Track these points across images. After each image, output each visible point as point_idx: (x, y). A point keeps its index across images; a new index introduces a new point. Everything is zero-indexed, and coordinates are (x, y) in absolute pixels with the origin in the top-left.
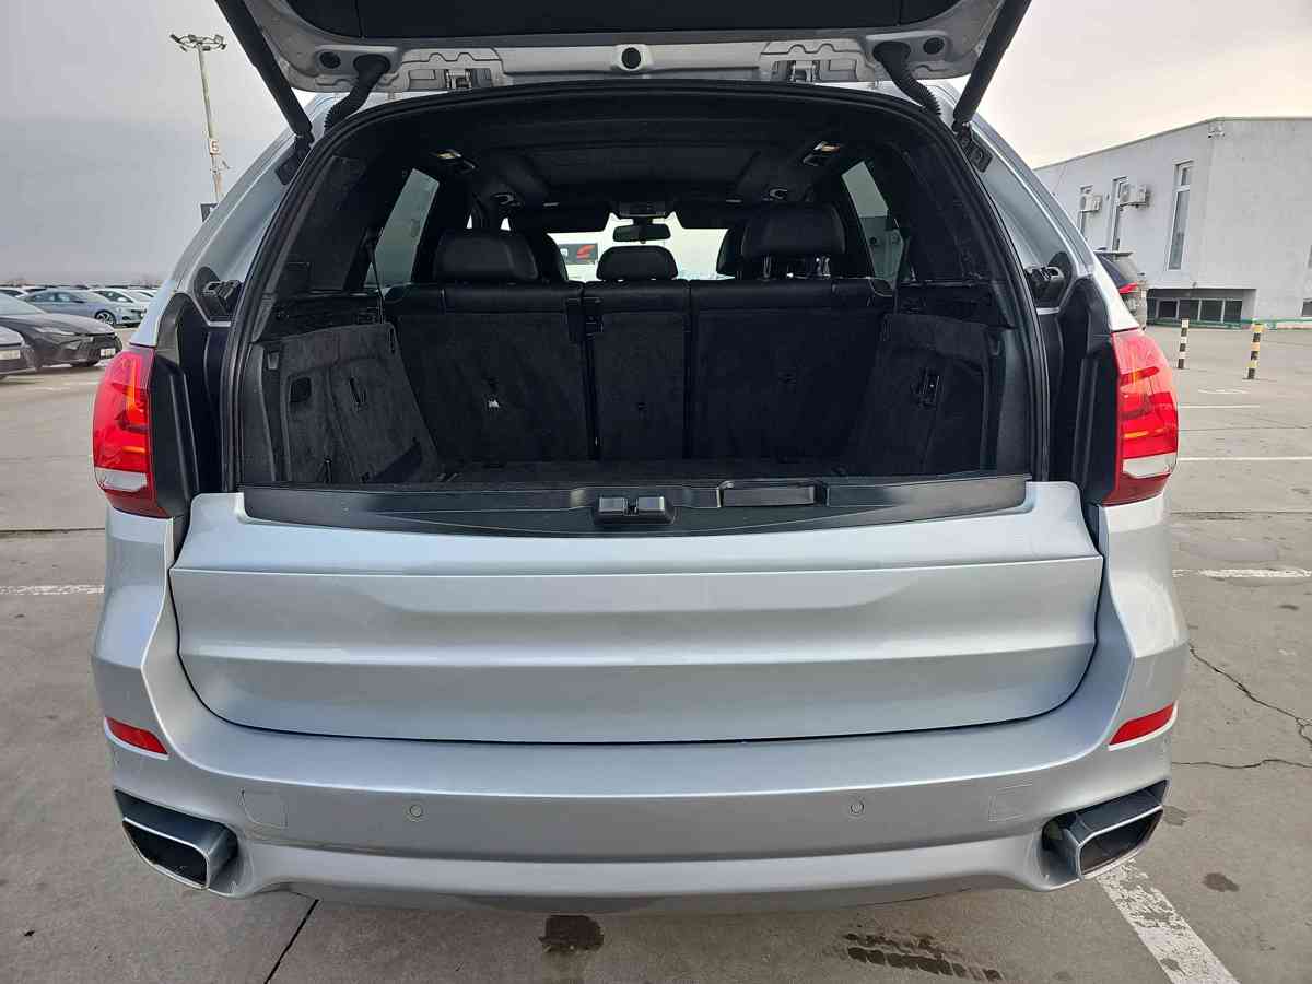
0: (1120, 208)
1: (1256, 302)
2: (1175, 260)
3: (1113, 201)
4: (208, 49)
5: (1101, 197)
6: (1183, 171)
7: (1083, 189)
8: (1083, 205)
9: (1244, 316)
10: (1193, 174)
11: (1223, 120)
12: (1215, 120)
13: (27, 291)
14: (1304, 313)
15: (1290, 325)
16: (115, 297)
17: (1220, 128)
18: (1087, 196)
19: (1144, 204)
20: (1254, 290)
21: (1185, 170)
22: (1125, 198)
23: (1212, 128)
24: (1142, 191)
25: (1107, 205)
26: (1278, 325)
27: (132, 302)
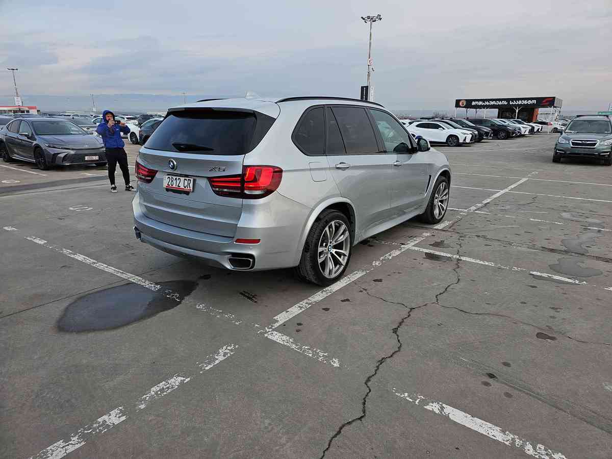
4: (374, 21)
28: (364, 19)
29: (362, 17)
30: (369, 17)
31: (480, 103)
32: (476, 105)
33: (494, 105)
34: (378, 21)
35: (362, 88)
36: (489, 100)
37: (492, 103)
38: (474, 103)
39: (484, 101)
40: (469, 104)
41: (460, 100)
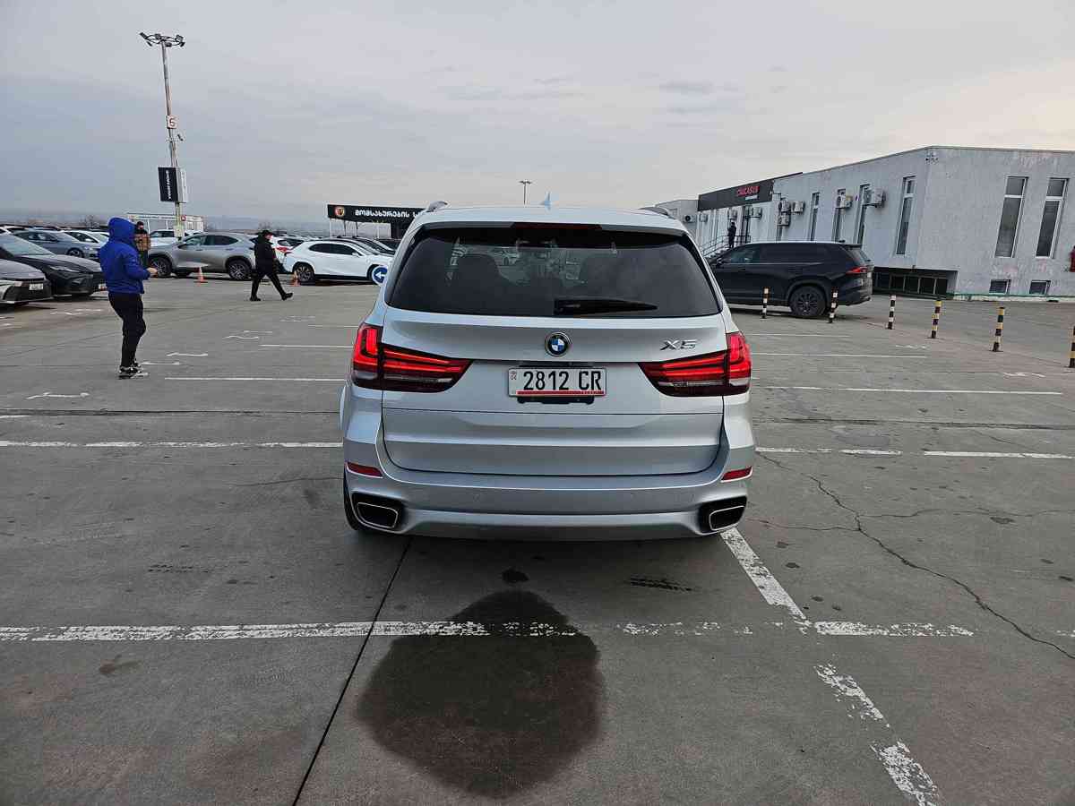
0: (864, 207)
1: (958, 280)
2: (901, 249)
3: (860, 201)
4: (170, 45)
5: (851, 197)
6: (908, 183)
7: (839, 191)
8: (838, 204)
9: (949, 291)
10: (915, 186)
11: (937, 148)
12: (931, 148)
13: (9, 229)
14: (991, 290)
15: (981, 298)
16: (83, 238)
17: (934, 154)
18: (842, 197)
19: (881, 205)
20: (956, 272)
21: (910, 182)
22: (868, 200)
23: (928, 155)
24: (879, 196)
25: (856, 203)
26: (973, 298)
27: (97, 242)
28: (146, 38)
29: (142, 34)
30: (158, 37)
31: (368, 213)
32: (362, 215)
33: (389, 217)
34: (176, 48)
35: (162, 171)
36: (381, 209)
37: (388, 214)
38: (358, 213)
39: (373, 209)
40: (350, 213)
41: (335, 206)
